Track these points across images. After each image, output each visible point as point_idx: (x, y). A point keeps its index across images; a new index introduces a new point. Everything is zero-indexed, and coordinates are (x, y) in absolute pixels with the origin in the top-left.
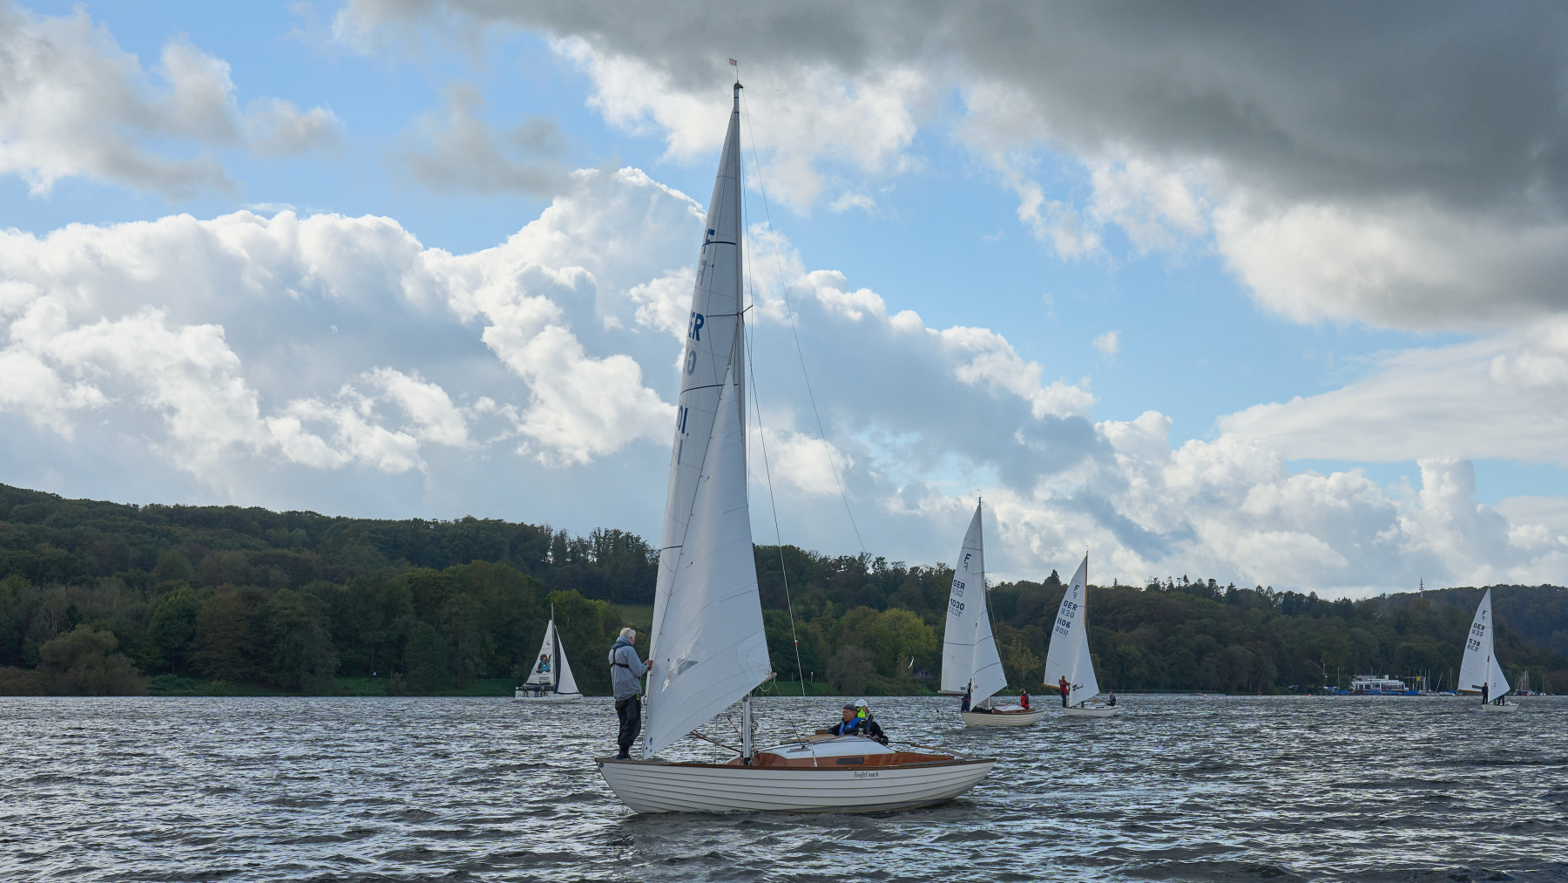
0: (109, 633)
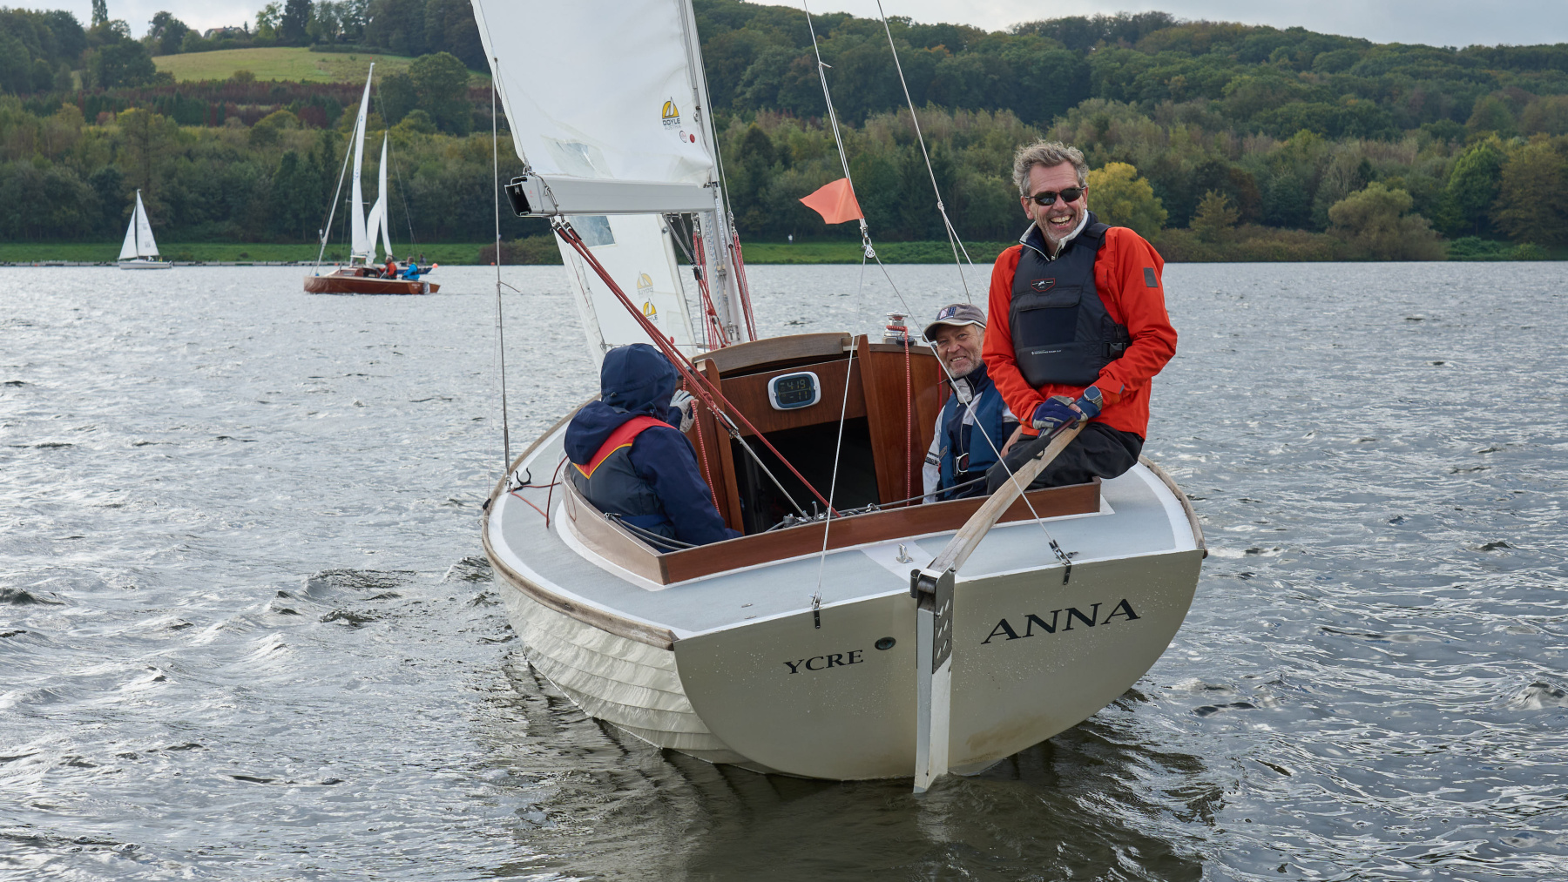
0: (1404, 192)
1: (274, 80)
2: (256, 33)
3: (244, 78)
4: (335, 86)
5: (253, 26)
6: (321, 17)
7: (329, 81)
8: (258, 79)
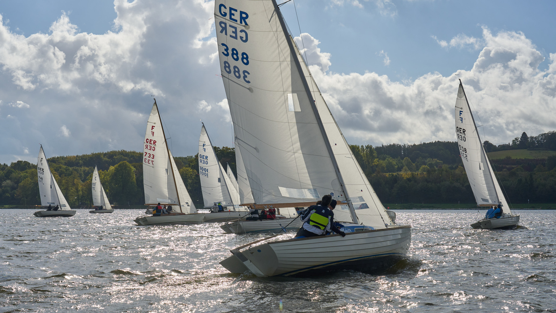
1: (517, 158)
2: (512, 146)
3: (509, 158)
4: (534, 160)
5: (511, 144)
6: (531, 140)
7: (532, 158)
8: (512, 158)
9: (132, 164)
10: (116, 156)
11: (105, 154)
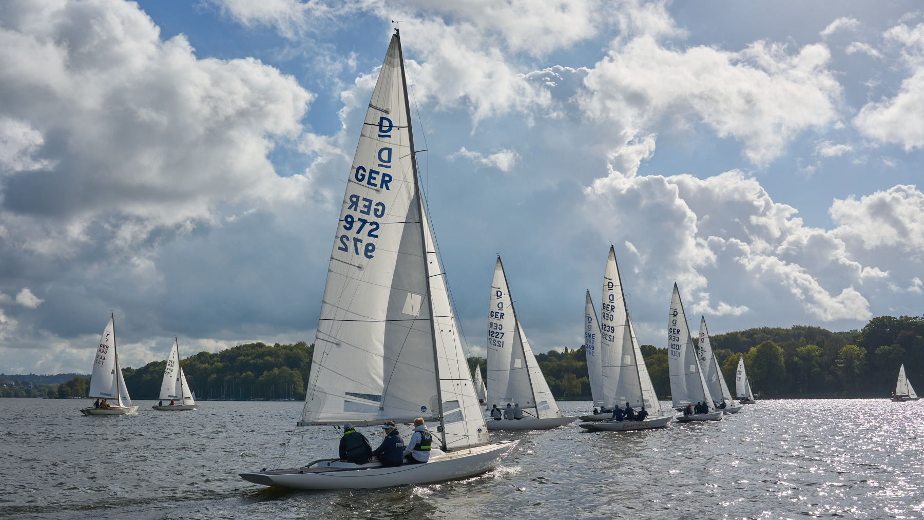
9: (778, 344)
10: (756, 335)
11: (743, 333)
